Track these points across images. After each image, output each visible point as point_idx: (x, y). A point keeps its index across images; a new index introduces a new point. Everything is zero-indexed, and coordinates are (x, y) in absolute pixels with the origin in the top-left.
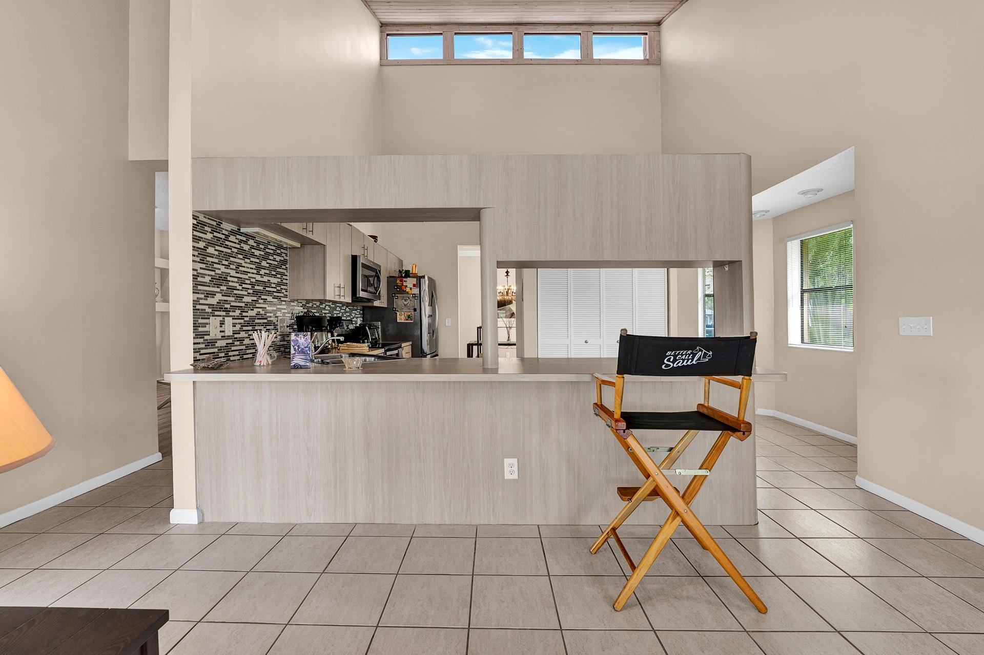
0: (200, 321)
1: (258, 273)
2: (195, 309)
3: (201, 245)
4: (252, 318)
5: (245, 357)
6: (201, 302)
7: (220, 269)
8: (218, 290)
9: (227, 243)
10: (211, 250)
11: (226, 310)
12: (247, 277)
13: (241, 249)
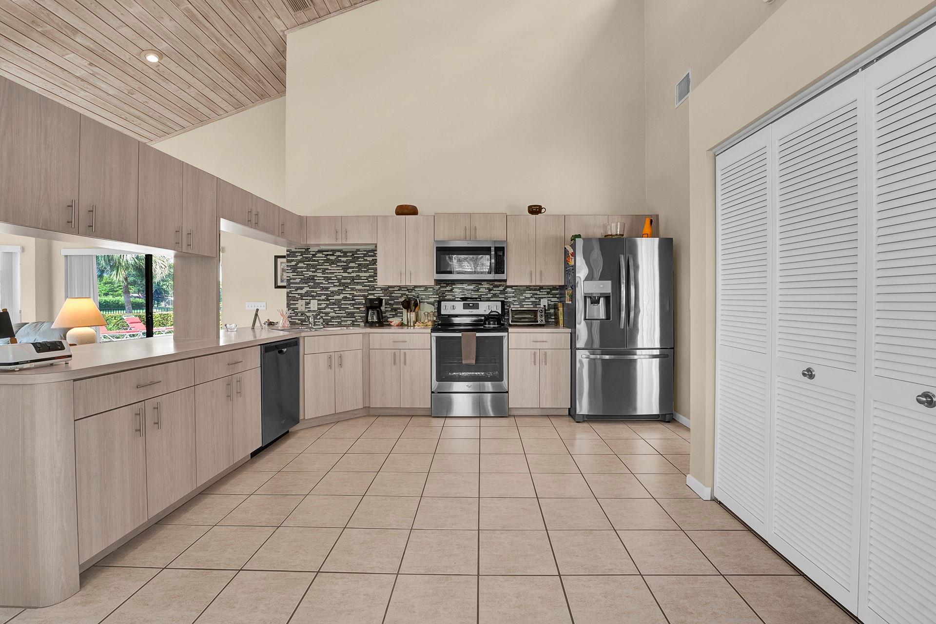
0: (292, 302)
1: (345, 272)
2: (288, 296)
3: (293, 263)
4: (339, 301)
5: (330, 323)
6: (292, 292)
7: (308, 274)
8: (307, 285)
9: (314, 258)
10: (301, 265)
11: (313, 296)
12: (334, 275)
13: (329, 260)
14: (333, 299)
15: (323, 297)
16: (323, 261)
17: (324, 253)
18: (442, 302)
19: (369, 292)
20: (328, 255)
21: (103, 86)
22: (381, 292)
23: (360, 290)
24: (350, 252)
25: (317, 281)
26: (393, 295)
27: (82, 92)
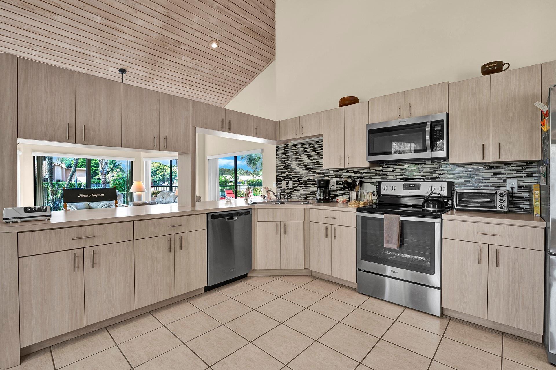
0: (279, 182)
1: (309, 159)
2: (277, 179)
3: (280, 155)
4: (305, 181)
5: (300, 198)
6: (279, 176)
7: (288, 162)
8: (287, 170)
9: (291, 151)
10: (284, 156)
11: (290, 178)
12: (302, 163)
13: (299, 151)
14: (302, 180)
15: (296, 179)
16: (296, 153)
17: (297, 146)
18: (382, 183)
19: (325, 174)
20: (299, 147)
21: (202, 69)
22: (333, 174)
23: (319, 173)
24: (312, 144)
25: (292, 167)
26: (342, 177)
27: (196, 75)
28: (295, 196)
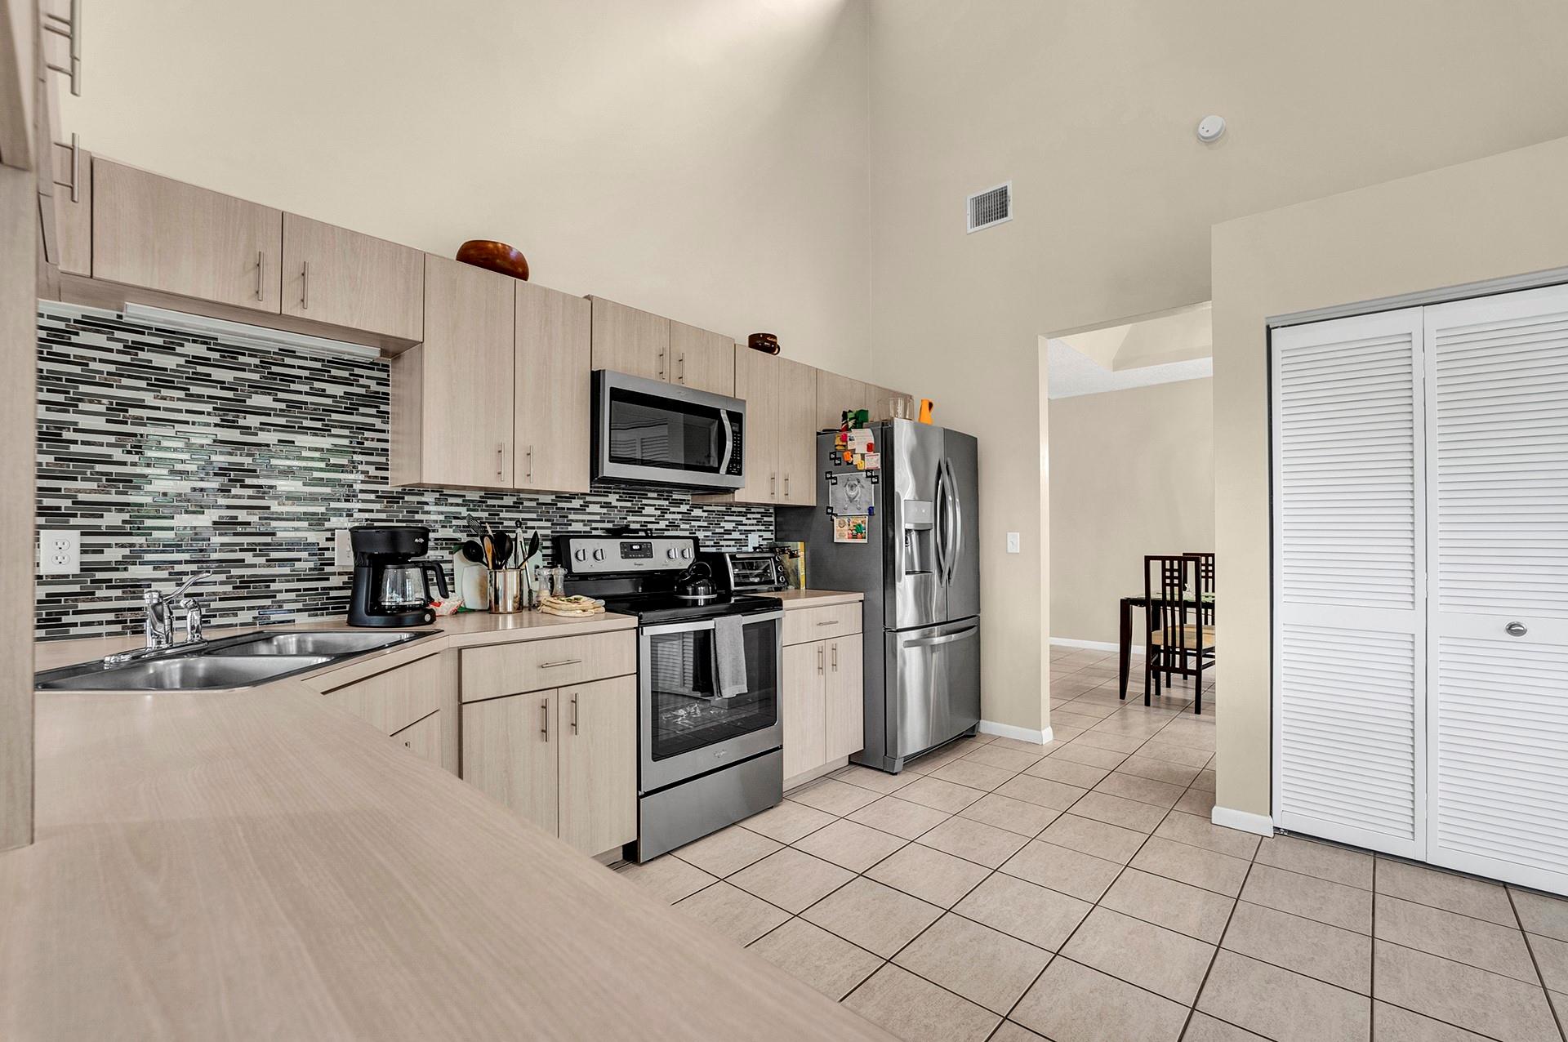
14: (172, 529)
15: (113, 519)
16: (112, 368)
17: (118, 334)
18: (571, 540)
19: (333, 505)
20: (140, 346)
22: (377, 506)
23: (293, 498)
24: (253, 353)
25: (73, 448)
28: (111, 616)
